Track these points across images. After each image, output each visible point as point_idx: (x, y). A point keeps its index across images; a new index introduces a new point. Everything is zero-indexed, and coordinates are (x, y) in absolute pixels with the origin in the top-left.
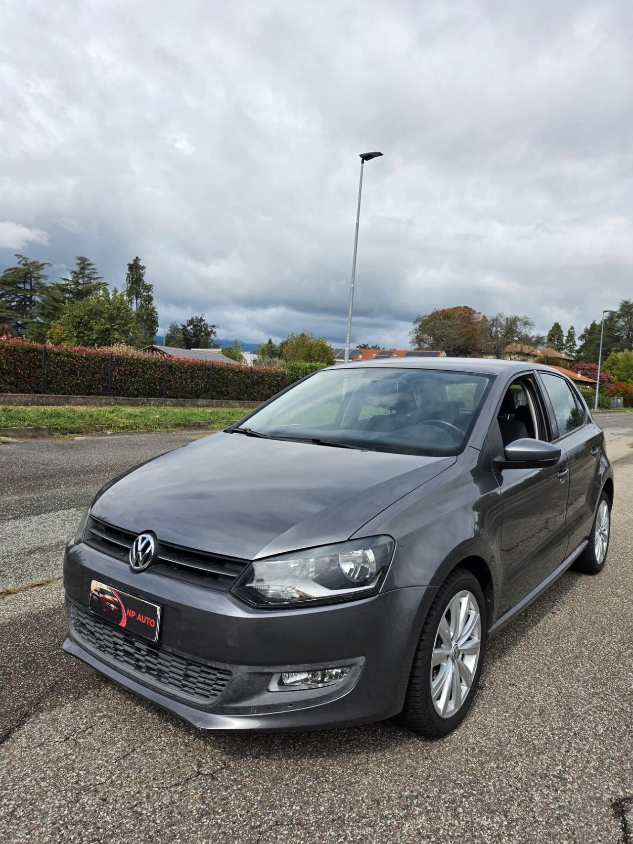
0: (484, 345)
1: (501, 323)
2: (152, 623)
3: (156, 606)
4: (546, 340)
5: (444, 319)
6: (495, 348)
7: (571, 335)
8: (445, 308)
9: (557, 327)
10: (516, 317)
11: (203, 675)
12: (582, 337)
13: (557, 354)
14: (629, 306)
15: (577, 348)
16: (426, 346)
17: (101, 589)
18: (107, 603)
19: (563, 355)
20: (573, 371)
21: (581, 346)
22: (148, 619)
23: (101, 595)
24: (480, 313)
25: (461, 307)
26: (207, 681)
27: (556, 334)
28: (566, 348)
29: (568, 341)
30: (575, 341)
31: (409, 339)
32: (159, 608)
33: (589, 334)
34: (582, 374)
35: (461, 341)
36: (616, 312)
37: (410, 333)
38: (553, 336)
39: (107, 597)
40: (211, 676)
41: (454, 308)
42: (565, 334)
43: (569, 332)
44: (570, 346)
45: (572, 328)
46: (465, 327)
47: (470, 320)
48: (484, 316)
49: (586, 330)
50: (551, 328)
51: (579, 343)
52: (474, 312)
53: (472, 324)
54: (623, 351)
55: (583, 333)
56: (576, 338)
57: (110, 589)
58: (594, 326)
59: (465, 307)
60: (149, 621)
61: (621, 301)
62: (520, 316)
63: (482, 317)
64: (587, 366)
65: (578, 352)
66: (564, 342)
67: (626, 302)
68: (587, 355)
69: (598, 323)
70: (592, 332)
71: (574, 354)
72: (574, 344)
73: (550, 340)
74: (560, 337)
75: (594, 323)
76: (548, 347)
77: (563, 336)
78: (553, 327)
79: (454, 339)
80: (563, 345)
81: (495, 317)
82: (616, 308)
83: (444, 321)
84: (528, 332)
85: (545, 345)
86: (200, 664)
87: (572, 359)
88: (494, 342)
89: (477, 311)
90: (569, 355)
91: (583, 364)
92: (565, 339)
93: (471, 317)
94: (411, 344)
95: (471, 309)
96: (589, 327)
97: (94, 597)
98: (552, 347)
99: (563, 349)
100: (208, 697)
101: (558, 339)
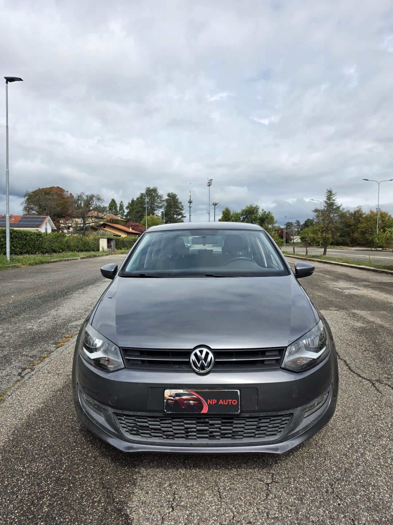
0: (74, 212)
1: (83, 198)
2: (234, 402)
3: (236, 390)
4: (108, 209)
5: (45, 195)
6: (81, 214)
7: (121, 206)
8: (45, 188)
9: (113, 201)
10: (92, 195)
11: (272, 422)
12: (127, 208)
13: (115, 217)
14: (150, 190)
15: (125, 214)
16: (34, 212)
17: (176, 394)
18: (185, 402)
19: (119, 218)
20: (126, 227)
21: (127, 213)
22: (230, 400)
23: (177, 398)
24: (68, 191)
25: (54, 187)
26: (275, 425)
27: (113, 206)
28: (120, 214)
29: (120, 210)
30: (124, 210)
31: (22, 208)
32: (238, 391)
33: (131, 206)
34: (132, 229)
35: (59, 209)
36: (144, 194)
37: (22, 204)
38: (112, 207)
39: (184, 397)
40: (277, 421)
41: (50, 188)
42: (118, 205)
43: (120, 204)
44: (122, 212)
45: (122, 202)
46: (60, 200)
47: (62, 196)
48: (71, 194)
49: (129, 204)
50: (110, 202)
51: (126, 211)
52: (64, 190)
53: (64, 198)
54: (149, 215)
55: (128, 205)
56: (124, 208)
57: (186, 391)
58: (133, 201)
59: (57, 187)
60: (231, 402)
61: (146, 188)
62: (95, 194)
63: (69, 194)
64: (134, 224)
65: (126, 216)
66: (118, 210)
67: (149, 188)
68: (131, 218)
69: (135, 199)
70: (132, 204)
71: (124, 217)
72: (124, 212)
73: (110, 209)
74: (116, 207)
75: (133, 199)
76: (109, 213)
77: (117, 206)
78: (111, 201)
79: (54, 208)
80: (118, 212)
81: (79, 195)
82: (144, 192)
83: (46, 196)
84: (101, 204)
85: (108, 212)
86: (270, 416)
87: (124, 220)
88: (81, 210)
89: (66, 190)
90: (122, 218)
91: (131, 223)
92: (118, 208)
93: (62, 194)
94: (23, 211)
95: (61, 188)
96: (130, 202)
97: (169, 401)
98: (112, 213)
99: (118, 215)
100: (275, 434)
101: (114, 208)
